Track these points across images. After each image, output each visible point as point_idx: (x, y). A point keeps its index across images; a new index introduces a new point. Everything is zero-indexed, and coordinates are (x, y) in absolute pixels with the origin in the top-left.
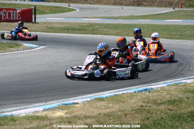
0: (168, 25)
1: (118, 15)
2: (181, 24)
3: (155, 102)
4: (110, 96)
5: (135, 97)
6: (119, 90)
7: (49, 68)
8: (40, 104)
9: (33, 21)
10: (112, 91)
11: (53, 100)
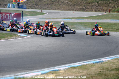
0: (103, 23)
1: (72, 17)
2: (111, 22)
3: (108, 69)
4: (79, 66)
5: (94, 66)
6: (83, 62)
7: (37, 49)
8: (38, 70)
9: (22, 20)
10: (79, 63)
11: (45, 68)
